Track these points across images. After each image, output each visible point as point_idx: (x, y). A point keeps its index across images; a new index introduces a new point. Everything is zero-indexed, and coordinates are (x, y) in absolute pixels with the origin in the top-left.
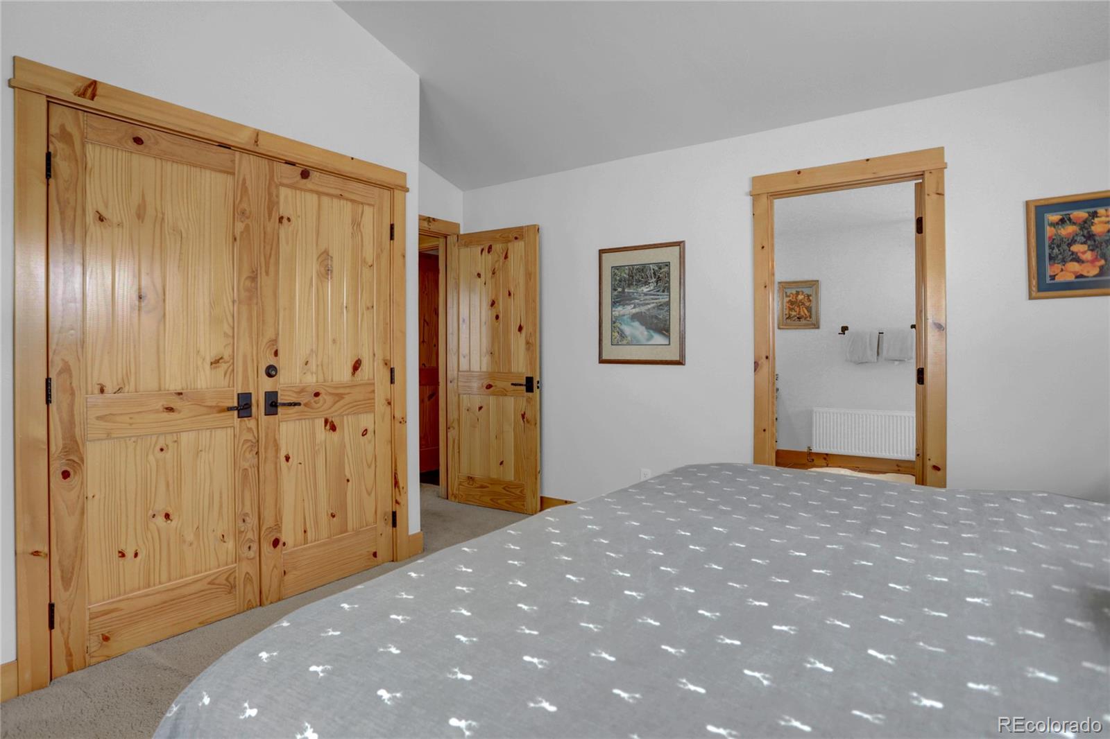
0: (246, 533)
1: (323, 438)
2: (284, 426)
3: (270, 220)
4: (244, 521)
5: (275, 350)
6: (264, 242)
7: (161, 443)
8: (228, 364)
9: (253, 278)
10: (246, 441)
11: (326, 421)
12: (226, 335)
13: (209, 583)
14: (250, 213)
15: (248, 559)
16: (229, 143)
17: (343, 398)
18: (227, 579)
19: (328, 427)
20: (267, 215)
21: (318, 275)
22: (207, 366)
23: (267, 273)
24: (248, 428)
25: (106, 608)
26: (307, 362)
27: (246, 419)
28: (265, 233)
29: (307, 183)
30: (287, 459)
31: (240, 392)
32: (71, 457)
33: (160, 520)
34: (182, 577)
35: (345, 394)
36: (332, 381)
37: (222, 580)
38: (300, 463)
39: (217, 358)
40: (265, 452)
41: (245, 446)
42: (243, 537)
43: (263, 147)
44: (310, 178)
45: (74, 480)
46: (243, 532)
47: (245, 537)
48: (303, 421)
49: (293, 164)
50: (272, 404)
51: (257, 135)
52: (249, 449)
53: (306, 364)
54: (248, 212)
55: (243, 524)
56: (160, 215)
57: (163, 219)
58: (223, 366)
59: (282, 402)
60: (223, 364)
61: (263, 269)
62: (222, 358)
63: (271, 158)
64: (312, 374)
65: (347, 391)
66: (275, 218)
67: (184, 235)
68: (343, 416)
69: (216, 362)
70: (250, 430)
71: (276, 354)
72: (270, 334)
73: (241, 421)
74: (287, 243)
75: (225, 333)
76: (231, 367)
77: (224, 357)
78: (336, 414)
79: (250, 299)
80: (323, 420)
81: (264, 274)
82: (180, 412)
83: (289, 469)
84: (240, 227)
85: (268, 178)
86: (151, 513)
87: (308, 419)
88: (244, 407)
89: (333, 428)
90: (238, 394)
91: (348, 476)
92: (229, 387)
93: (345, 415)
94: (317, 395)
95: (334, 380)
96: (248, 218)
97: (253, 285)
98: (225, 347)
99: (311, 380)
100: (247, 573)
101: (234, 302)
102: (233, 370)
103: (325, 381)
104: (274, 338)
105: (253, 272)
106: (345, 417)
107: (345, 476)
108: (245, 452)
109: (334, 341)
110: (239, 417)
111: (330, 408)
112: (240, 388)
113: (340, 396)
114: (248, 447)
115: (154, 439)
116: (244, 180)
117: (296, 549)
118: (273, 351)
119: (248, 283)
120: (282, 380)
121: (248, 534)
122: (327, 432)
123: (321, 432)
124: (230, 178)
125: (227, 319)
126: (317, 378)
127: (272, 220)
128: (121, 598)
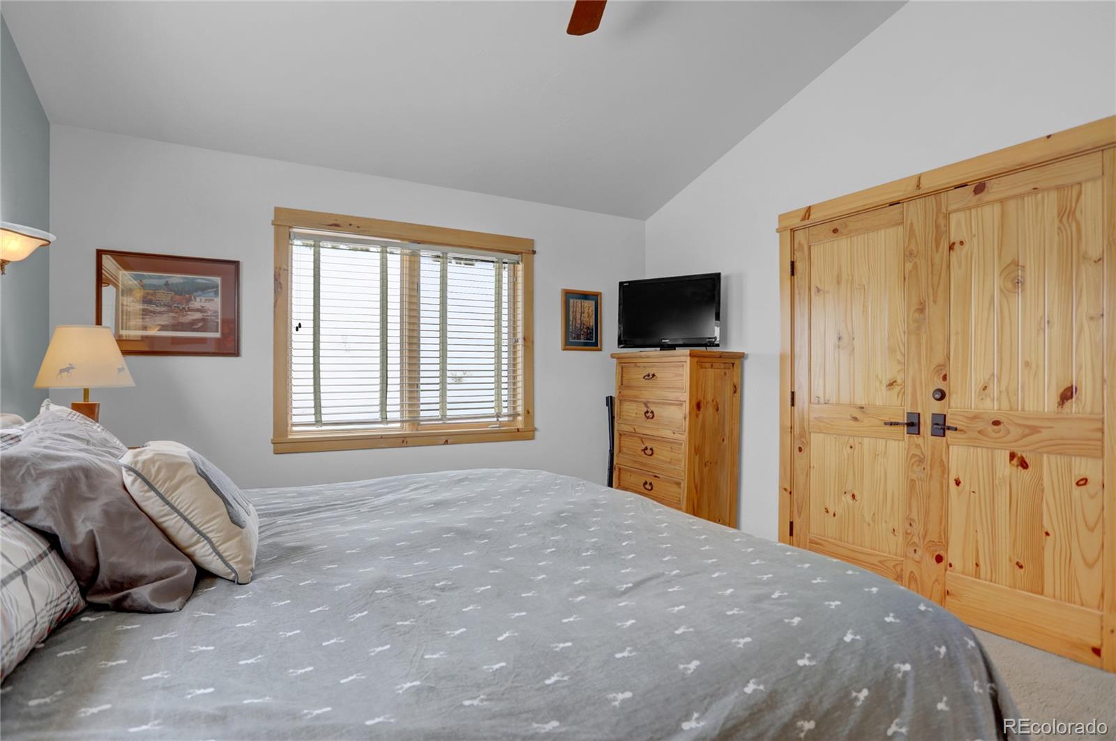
0: (913, 536)
1: (1007, 472)
2: (954, 450)
3: (937, 251)
4: (911, 525)
5: (943, 374)
6: (932, 273)
7: (851, 442)
8: (901, 387)
9: (921, 310)
10: (914, 455)
11: (1012, 456)
12: (899, 362)
13: (880, 562)
14: (918, 251)
15: (914, 560)
16: (896, 199)
17: (1038, 432)
18: (894, 567)
19: (1015, 461)
20: (934, 247)
21: (1001, 291)
22: (884, 388)
23: (935, 302)
24: (916, 445)
25: (816, 539)
26: (986, 387)
27: (914, 436)
28: (932, 265)
29: (984, 196)
30: (958, 483)
31: (909, 411)
32: (802, 440)
33: (849, 497)
34: (861, 546)
35: (1042, 427)
36: (1023, 410)
37: (891, 564)
38: (974, 492)
39: (891, 382)
40: (931, 469)
41: (913, 460)
42: (910, 538)
43: (927, 185)
44: (986, 189)
45: (804, 453)
46: (910, 534)
47: (911, 540)
48: (979, 449)
49: (965, 185)
50: (941, 427)
51: (920, 179)
52: (917, 464)
53: (984, 390)
54: (915, 252)
55: (909, 527)
56: (850, 278)
57: (852, 279)
58: (897, 389)
59: (951, 425)
60: (896, 386)
61: (931, 299)
62: (895, 382)
63: (936, 193)
64: (993, 400)
65: (1049, 424)
66: (945, 246)
67: (866, 287)
68: (1041, 454)
69: (891, 384)
70: (918, 446)
71: (945, 378)
72: (939, 358)
73: (909, 437)
74: (960, 267)
75: (898, 360)
76: (903, 390)
77: (898, 381)
78: (1029, 448)
79: (919, 328)
80: (1008, 453)
81: (931, 303)
82: (862, 421)
83: (959, 494)
84: (909, 266)
85: (935, 210)
86: (844, 490)
87: (987, 448)
88: (913, 425)
89: (1024, 465)
90: (908, 413)
91: (1048, 528)
92: (901, 406)
93: (1046, 452)
94: (996, 423)
95: (1026, 409)
96: (915, 257)
97: (921, 315)
98: (898, 372)
99: (991, 407)
100: (912, 572)
101: (904, 333)
102: (904, 392)
103: (1011, 409)
104: (943, 363)
105: (921, 304)
106: (1045, 456)
107: (1042, 526)
108: (913, 465)
109: (1027, 364)
110: (908, 433)
111: (1016, 441)
112: (909, 408)
113: (1034, 430)
114: (916, 461)
115: (847, 438)
116: (912, 224)
117: (963, 576)
118: (942, 376)
119: (917, 315)
120: (952, 404)
121: (914, 537)
122: (1015, 468)
123: (1005, 468)
124: (900, 228)
125: (900, 349)
126: (1000, 404)
127: (940, 250)
128: (823, 538)
